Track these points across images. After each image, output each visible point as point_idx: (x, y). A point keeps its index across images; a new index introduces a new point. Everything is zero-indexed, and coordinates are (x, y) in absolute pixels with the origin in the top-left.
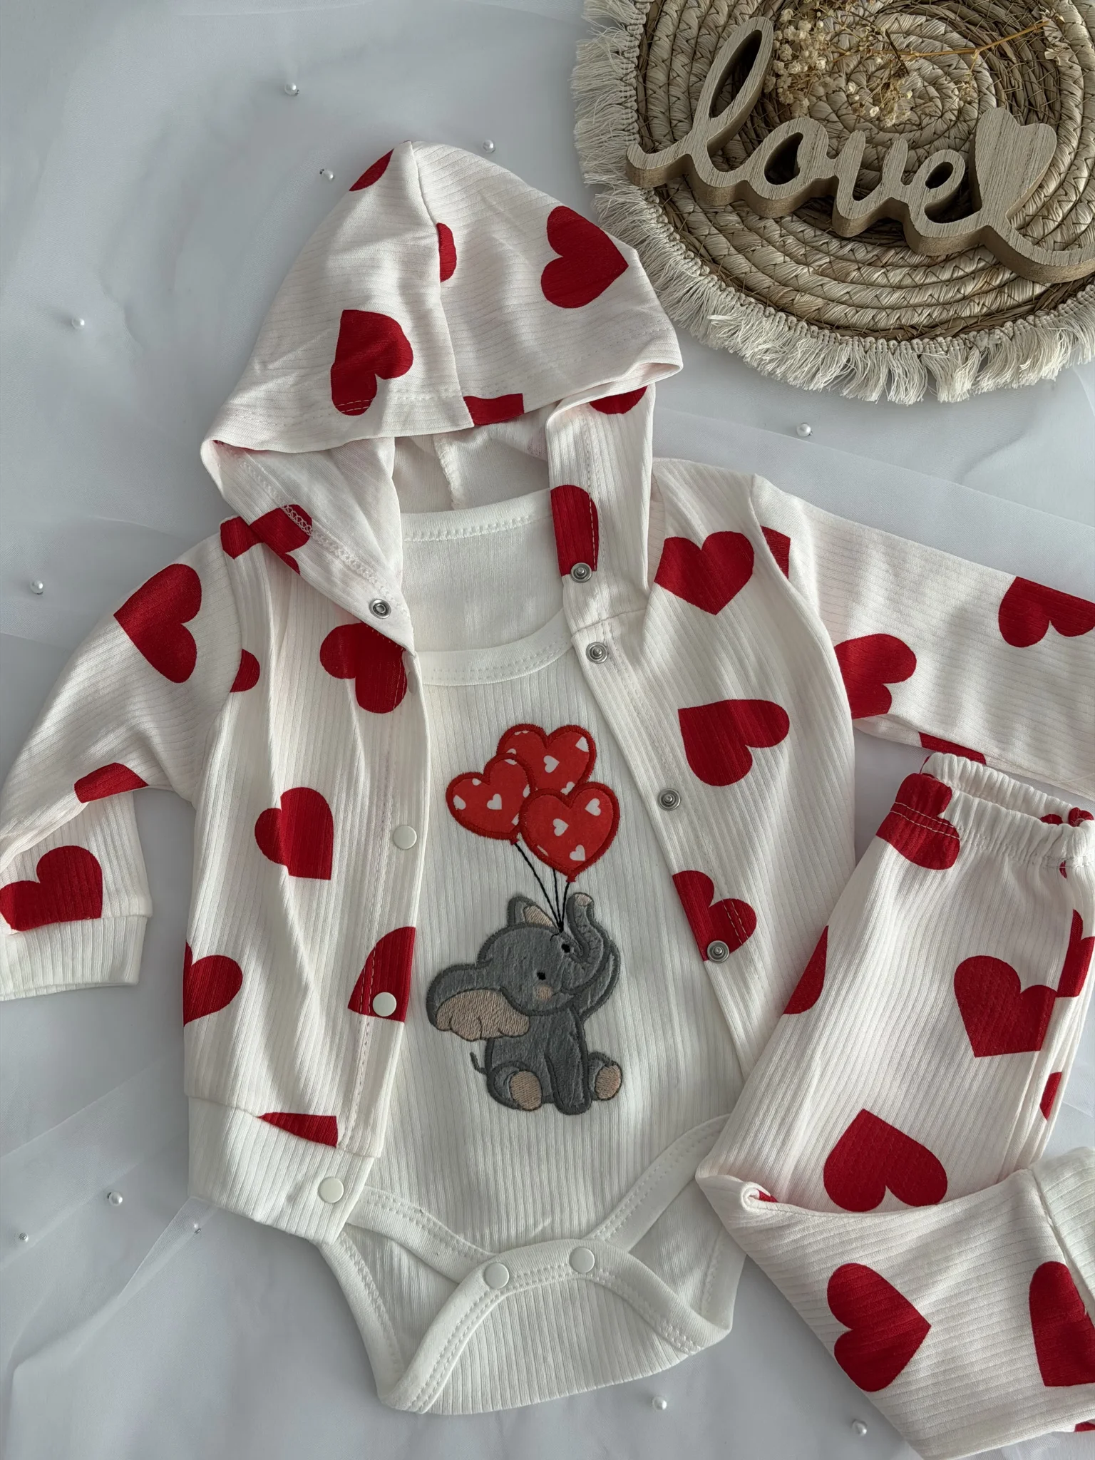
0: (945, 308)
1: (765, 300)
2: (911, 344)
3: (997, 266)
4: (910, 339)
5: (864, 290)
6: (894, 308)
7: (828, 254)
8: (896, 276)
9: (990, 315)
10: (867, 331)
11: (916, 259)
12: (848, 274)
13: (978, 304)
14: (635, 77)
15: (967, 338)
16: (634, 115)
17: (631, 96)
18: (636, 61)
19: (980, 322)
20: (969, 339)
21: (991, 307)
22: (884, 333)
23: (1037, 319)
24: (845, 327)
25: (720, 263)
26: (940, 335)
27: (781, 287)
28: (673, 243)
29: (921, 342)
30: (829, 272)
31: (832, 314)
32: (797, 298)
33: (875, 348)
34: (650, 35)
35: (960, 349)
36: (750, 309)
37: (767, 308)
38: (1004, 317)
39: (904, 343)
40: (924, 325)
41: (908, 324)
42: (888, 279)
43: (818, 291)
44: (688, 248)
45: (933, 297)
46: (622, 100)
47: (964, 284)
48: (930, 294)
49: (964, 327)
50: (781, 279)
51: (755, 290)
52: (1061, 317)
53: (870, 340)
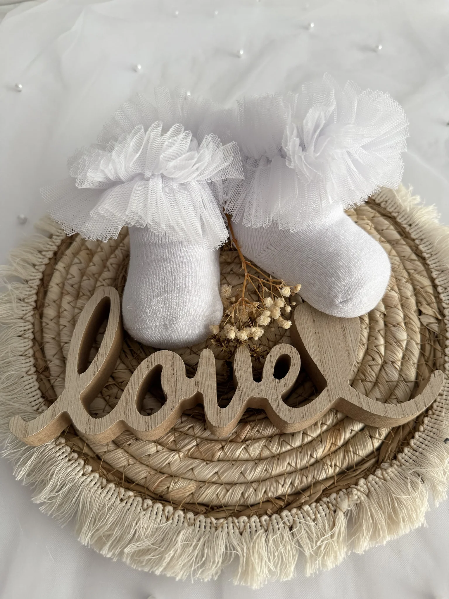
0: (303, 475)
1: (143, 491)
2: (281, 518)
3: (337, 427)
4: (279, 511)
5: (230, 468)
6: (260, 481)
7: (195, 437)
8: (255, 450)
9: (342, 474)
10: (239, 509)
11: (270, 431)
12: (213, 455)
13: (331, 466)
14: (32, 316)
15: (329, 501)
16: (31, 343)
17: (29, 329)
18: (34, 304)
19: (337, 482)
20: (331, 503)
21: (342, 466)
22: (255, 509)
23: (384, 473)
24: (218, 508)
25: (101, 460)
26: (305, 503)
27: (157, 476)
28: (58, 448)
29: (290, 514)
30: (197, 454)
31: (204, 497)
32: (171, 486)
33: (249, 527)
34: (45, 285)
35: (325, 514)
36: (129, 504)
37: (145, 501)
38: (356, 474)
39: (274, 517)
40: (289, 495)
41: (275, 496)
42: (249, 454)
43: (189, 475)
44: (72, 450)
45: (291, 466)
46: (21, 333)
47: (315, 449)
48: (287, 463)
49: (323, 491)
50: (156, 468)
51: (134, 482)
52: (404, 467)
53: (243, 519)
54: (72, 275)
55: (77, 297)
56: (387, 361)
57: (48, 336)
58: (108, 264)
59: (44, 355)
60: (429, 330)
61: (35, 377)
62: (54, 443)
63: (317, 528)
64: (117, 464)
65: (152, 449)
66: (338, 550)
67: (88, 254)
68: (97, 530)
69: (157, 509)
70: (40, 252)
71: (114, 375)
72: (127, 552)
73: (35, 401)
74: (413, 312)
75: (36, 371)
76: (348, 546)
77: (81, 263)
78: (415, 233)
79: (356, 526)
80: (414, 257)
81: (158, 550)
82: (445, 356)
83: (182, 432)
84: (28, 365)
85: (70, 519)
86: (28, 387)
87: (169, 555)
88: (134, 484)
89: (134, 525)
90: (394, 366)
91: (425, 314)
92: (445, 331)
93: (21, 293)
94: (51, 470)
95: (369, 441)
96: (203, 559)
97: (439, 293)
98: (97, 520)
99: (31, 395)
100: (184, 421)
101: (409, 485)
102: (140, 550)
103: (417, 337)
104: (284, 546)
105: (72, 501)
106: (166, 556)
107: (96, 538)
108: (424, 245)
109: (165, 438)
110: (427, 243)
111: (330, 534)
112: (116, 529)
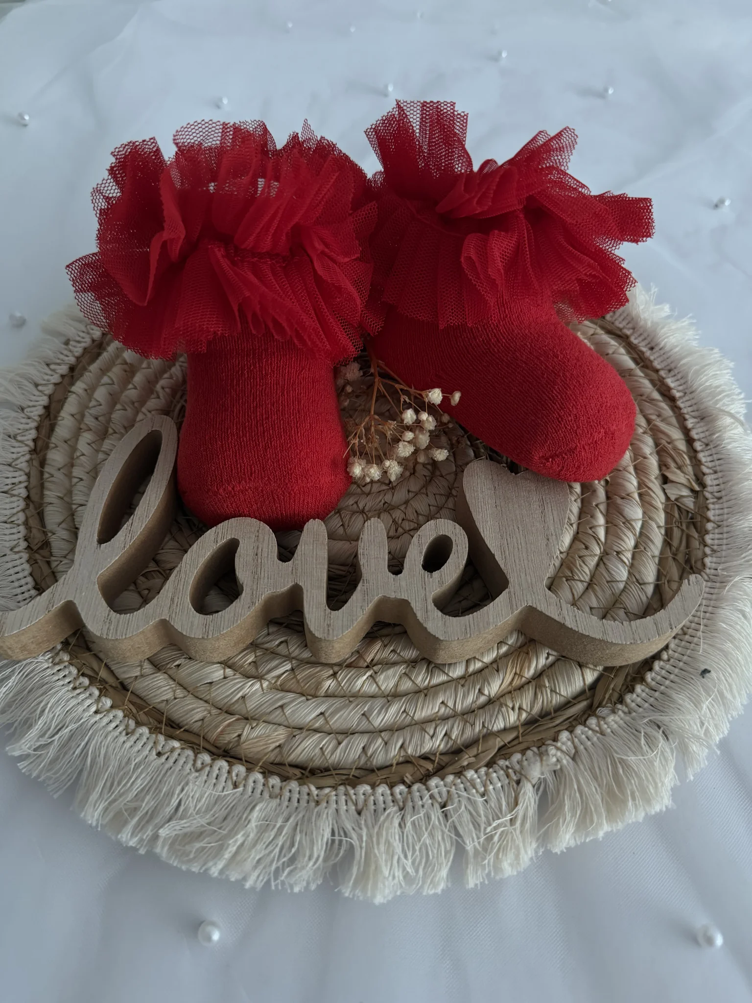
0: (466, 722)
1: (196, 741)
2: (428, 789)
3: (525, 649)
4: (424, 779)
5: (345, 707)
6: (393, 729)
7: (288, 658)
8: (388, 680)
9: (532, 723)
10: (357, 773)
11: (412, 652)
12: (319, 685)
13: (513, 709)
14: (27, 461)
15: (509, 766)
16: (22, 504)
17: (20, 482)
18: (31, 444)
19: (522, 736)
20: (512, 768)
21: (531, 710)
22: (383, 774)
23: (602, 723)
24: (322, 772)
25: (128, 690)
26: (469, 766)
27: (221, 718)
28: (57, 668)
29: (442, 783)
30: (292, 684)
31: (300, 752)
32: (245, 733)
33: (372, 802)
34: (52, 416)
35: (502, 786)
36: (172, 760)
37: (199, 756)
38: (554, 724)
39: (416, 787)
40: (441, 754)
41: (418, 755)
42: (378, 685)
43: (277, 716)
44: (81, 673)
45: (446, 706)
46: (6, 488)
47: (486, 681)
48: (441, 701)
49: (500, 749)
50: (220, 705)
51: (181, 728)
52: (634, 714)
53: (364, 789)
54: (97, 401)
55: (103, 435)
56: (609, 551)
57: (52, 495)
58: (158, 387)
59: (43, 525)
60: (679, 508)
61: (25, 556)
62: (51, 660)
63: (488, 807)
64: (155, 696)
65: (217, 673)
66: (521, 845)
67: (126, 371)
68: (114, 801)
69: (219, 769)
70: (48, 365)
71: (159, 557)
72: (164, 835)
73: (23, 593)
74: (653, 478)
75: (29, 548)
76: (538, 839)
77: (113, 384)
78: (659, 360)
79: (554, 806)
80: (656, 395)
81: (216, 834)
82: (705, 545)
83: (266, 650)
84: (15, 537)
85: (69, 784)
86: (12, 571)
87: (236, 841)
88: (182, 730)
89: (177, 792)
90: (620, 558)
91: (672, 482)
92: (706, 510)
93: (12, 425)
94: (41, 702)
95: (577, 672)
96: (293, 850)
97: (696, 451)
98: (116, 783)
99: (16, 584)
100: (273, 633)
101: (643, 741)
102: (185, 834)
103: (658, 516)
104: (431, 835)
105: (74, 753)
106: (231, 842)
107: (111, 815)
108: (674, 379)
109: (240, 656)
110: (679, 376)
111: (509, 817)
112: (148, 797)
